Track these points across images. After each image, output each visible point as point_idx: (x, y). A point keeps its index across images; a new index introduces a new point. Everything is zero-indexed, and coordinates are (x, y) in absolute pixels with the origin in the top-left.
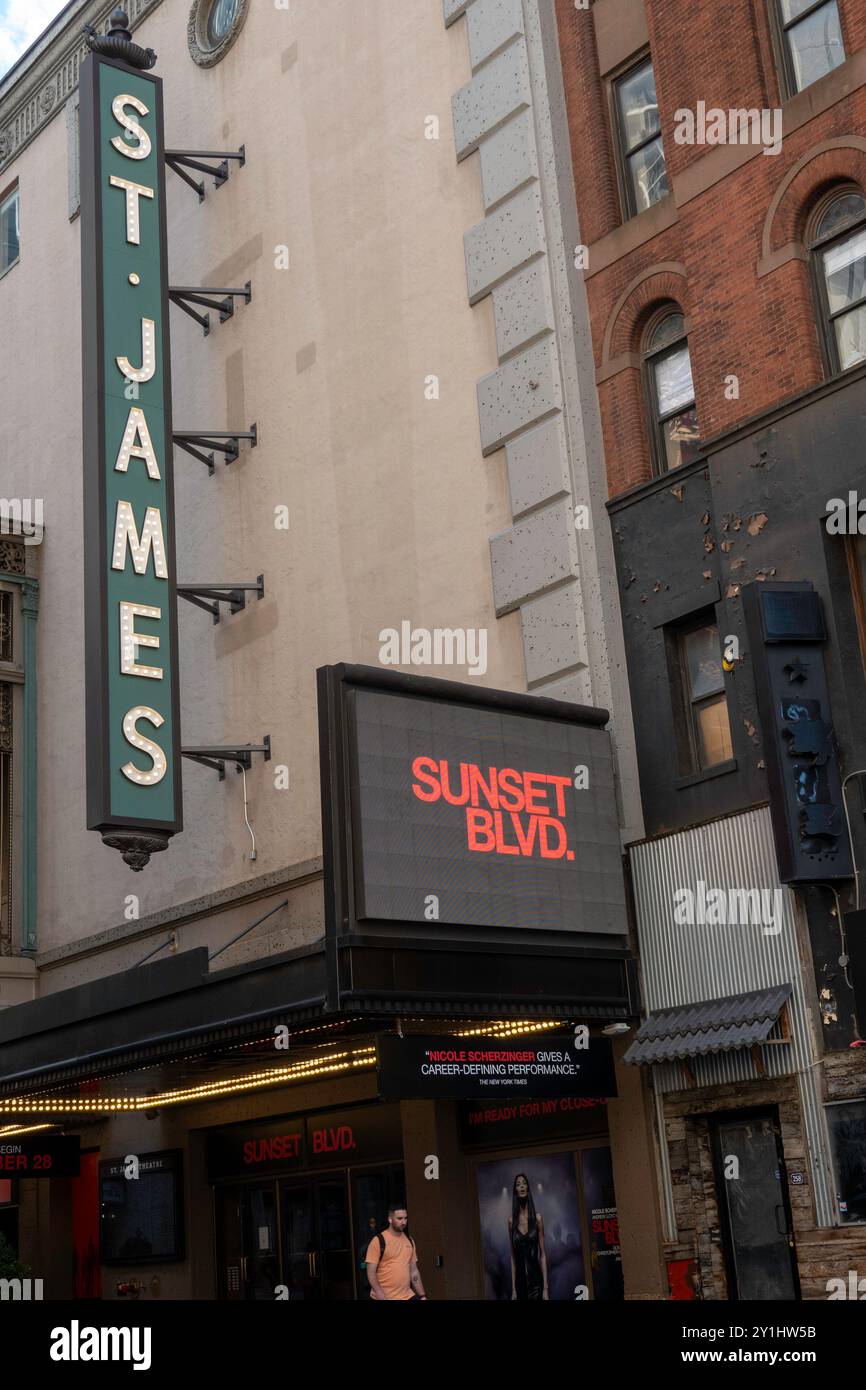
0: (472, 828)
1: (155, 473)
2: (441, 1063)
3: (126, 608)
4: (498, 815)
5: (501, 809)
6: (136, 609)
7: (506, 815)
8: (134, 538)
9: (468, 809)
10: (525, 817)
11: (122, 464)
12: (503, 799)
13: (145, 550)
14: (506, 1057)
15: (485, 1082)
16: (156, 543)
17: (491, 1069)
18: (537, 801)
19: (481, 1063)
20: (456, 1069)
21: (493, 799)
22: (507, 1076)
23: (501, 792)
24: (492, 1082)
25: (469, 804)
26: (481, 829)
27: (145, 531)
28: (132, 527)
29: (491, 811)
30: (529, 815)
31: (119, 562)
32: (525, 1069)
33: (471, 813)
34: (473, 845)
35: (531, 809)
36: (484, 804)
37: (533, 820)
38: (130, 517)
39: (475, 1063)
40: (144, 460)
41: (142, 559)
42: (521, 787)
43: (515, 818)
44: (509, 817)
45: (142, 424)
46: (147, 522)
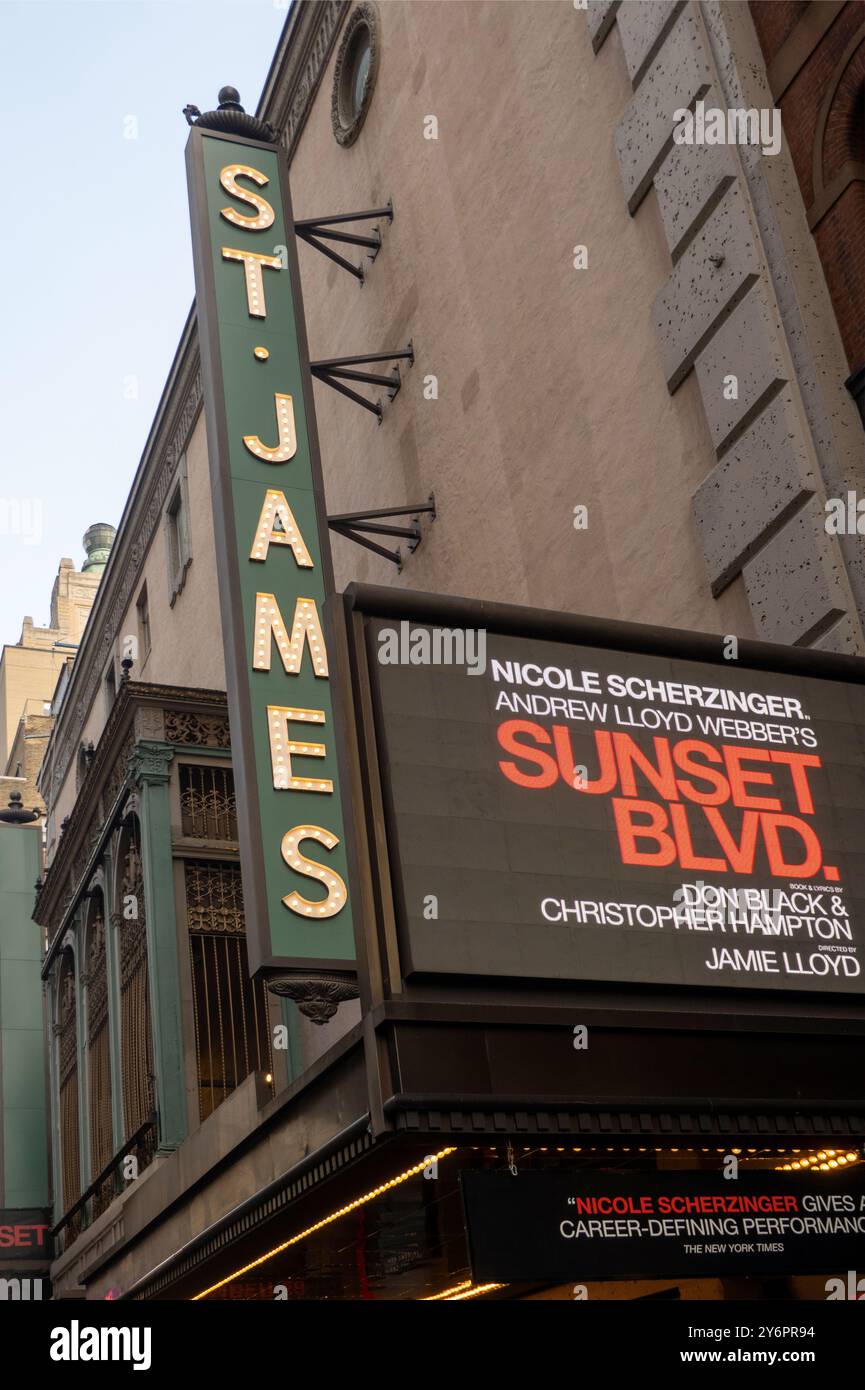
0: (627, 832)
1: (304, 560)
2: (600, 1217)
3: (276, 713)
4: (678, 811)
5: (682, 799)
6: (290, 714)
7: (695, 813)
8: (281, 633)
9: (617, 802)
10: (733, 815)
11: (259, 551)
12: (686, 787)
13: (298, 646)
14: (737, 1205)
15: (697, 1249)
16: (312, 638)
17: (707, 1227)
18: (752, 789)
19: (685, 1216)
20: (633, 1227)
21: (666, 786)
22: (741, 1238)
23: (679, 774)
24: (711, 1249)
25: (618, 791)
26: (644, 831)
27: (297, 625)
28: (278, 622)
29: (665, 804)
30: (741, 811)
31: (261, 659)
32: (780, 1225)
33: (622, 808)
34: (630, 855)
35: (742, 799)
36: (646, 791)
37: (750, 819)
38: (275, 611)
39: (672, 1215)
40: (288, 547)
41: (294, 657)
42: (722, 768)
43: (713, 816)
44: (703, 816)
45: (284, 509)
46: (299, 615)
